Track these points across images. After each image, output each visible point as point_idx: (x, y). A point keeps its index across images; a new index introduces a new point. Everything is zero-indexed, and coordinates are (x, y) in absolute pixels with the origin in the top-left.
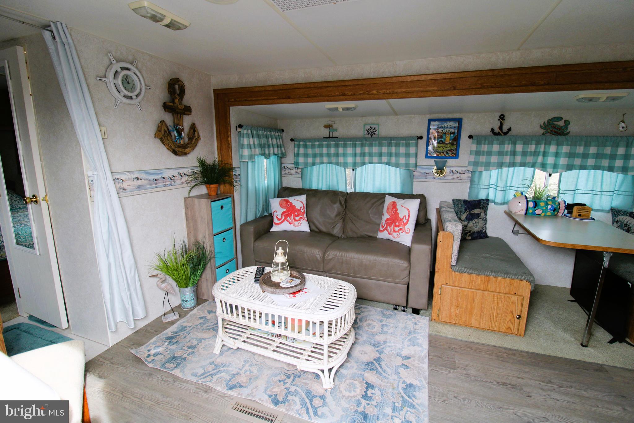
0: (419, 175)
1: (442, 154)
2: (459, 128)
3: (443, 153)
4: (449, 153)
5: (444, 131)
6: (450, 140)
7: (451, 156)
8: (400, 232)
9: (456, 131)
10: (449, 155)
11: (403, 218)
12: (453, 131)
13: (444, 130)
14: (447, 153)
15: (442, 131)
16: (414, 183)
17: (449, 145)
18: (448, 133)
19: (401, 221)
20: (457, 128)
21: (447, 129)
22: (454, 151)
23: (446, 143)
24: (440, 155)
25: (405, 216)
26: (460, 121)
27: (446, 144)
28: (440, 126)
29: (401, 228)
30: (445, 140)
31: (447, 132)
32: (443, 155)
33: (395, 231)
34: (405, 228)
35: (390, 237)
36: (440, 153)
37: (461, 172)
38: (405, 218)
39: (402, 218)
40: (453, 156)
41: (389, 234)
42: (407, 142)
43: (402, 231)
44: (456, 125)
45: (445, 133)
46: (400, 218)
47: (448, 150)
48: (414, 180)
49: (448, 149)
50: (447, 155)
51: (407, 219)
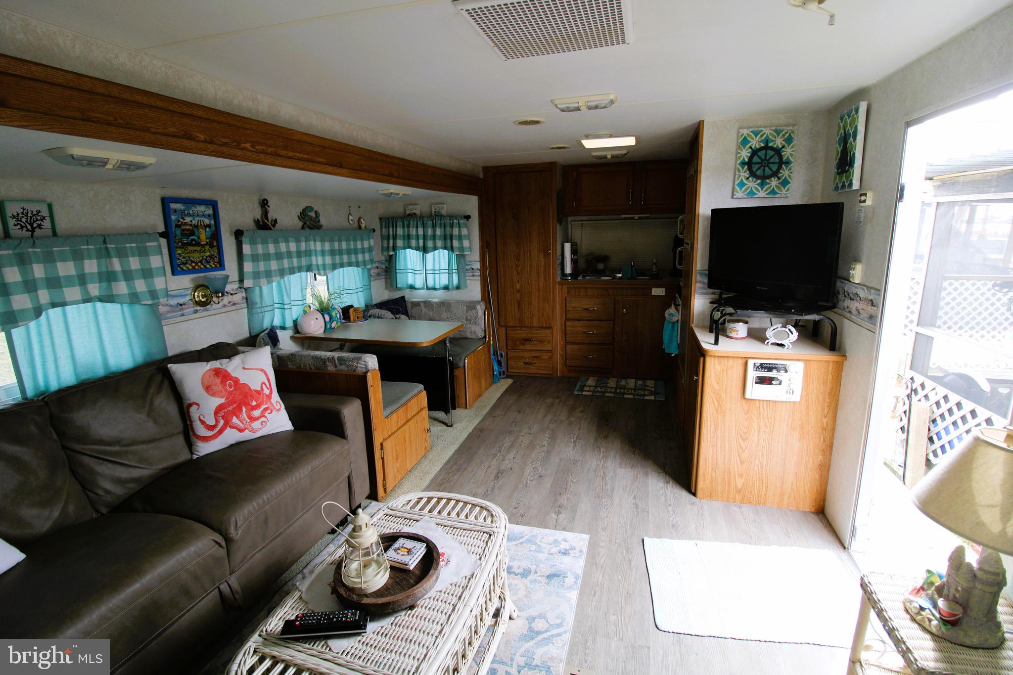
0: (168, 312)
1: (199, 264)
2: (215, 216)
3: (201, 262)
4: (210, 262)
5: (194, 222)
6: (207, 238)
7: (213, 266)
8: (266, 414)
9: (212, 222)
10: (210, 266)
11: (262, 387)
12: (207, 221)
13: (194, 219)
14: (208, 262)
15: (191, 221)
16: (165, 328)
17: (207, 248)
18: (201, 225)
19: (260, 394)
20: (212, 216)
21: (199, 219)
22: (216, 257)
23: (202, 243)
24: (197, 267)
25: (264, 383)
26: (214, 205)
27: (203, 246)
28: (186, 212)
29: (266, 406)
30: (199, 238)
31: (199, 224)
32: (202, 267)
33: (253, 419)
34: (272, 403)
35: (247, 435)
36: (196, 264)
37: (231, 292)
38: (264, 386)
39: (259, 389)
40: (216, 266)
41: (241, 431)
42: (139, 245)
43: (269, 411)
44: (210, 211)
45: (197, 226)
46: (256, 391)
47: (207, 257)
48: (164, 322)
49: (208, 254)
50: (208, 266)
51: (268, 386)
